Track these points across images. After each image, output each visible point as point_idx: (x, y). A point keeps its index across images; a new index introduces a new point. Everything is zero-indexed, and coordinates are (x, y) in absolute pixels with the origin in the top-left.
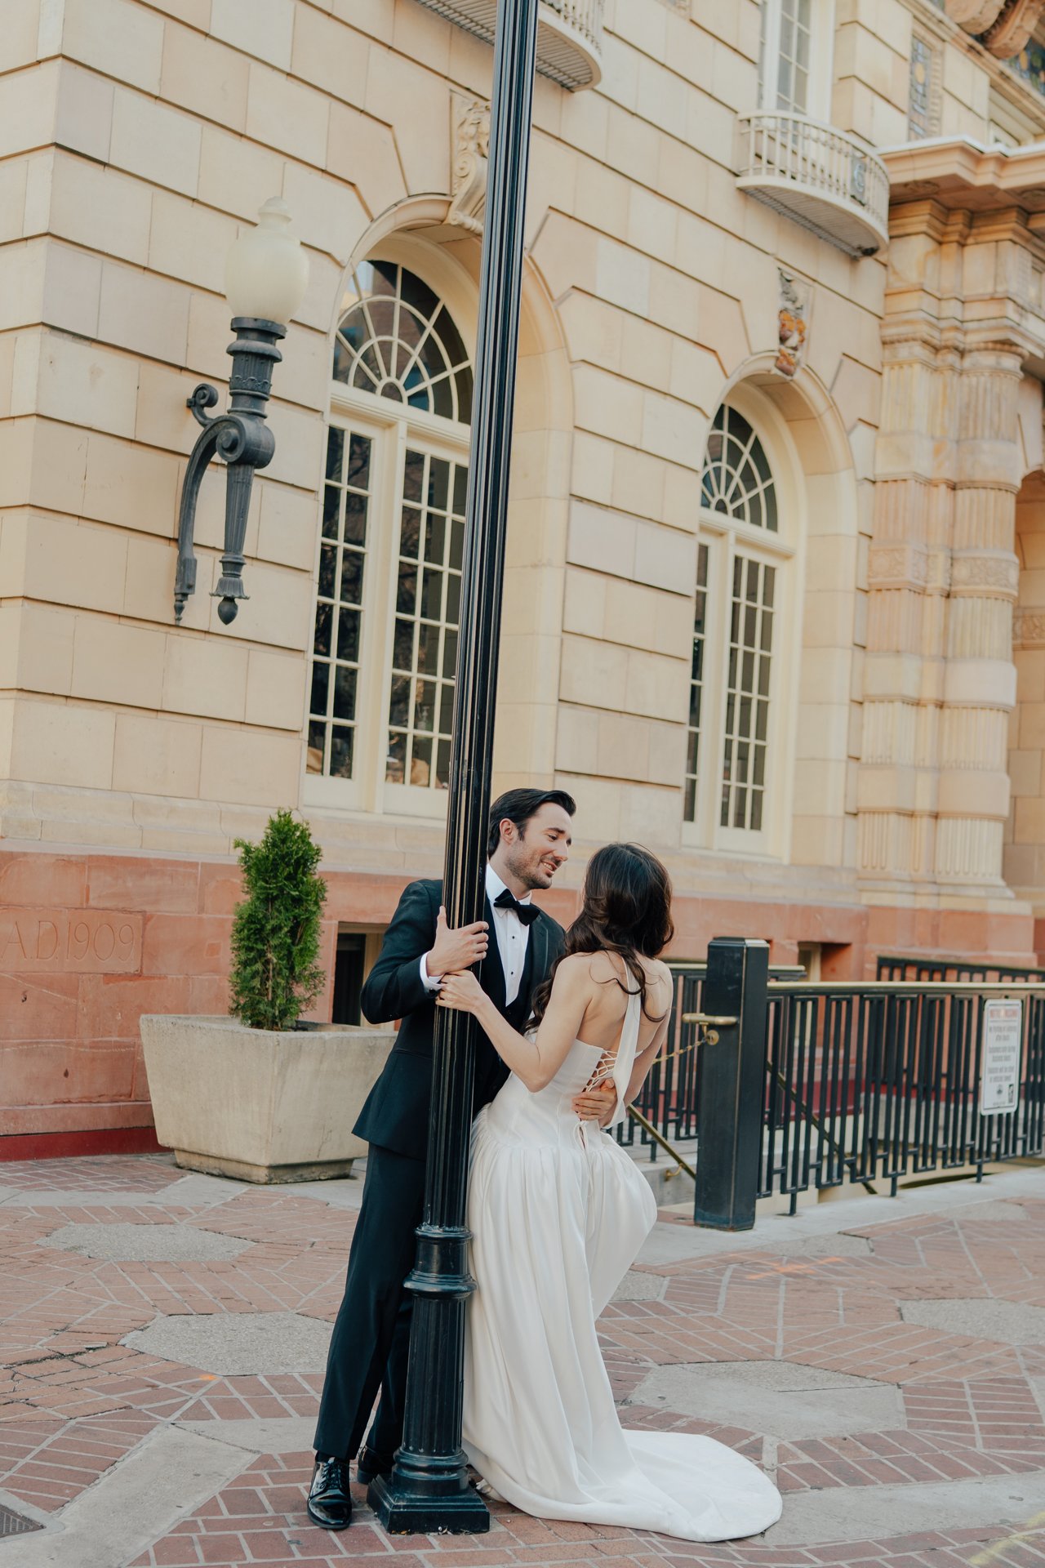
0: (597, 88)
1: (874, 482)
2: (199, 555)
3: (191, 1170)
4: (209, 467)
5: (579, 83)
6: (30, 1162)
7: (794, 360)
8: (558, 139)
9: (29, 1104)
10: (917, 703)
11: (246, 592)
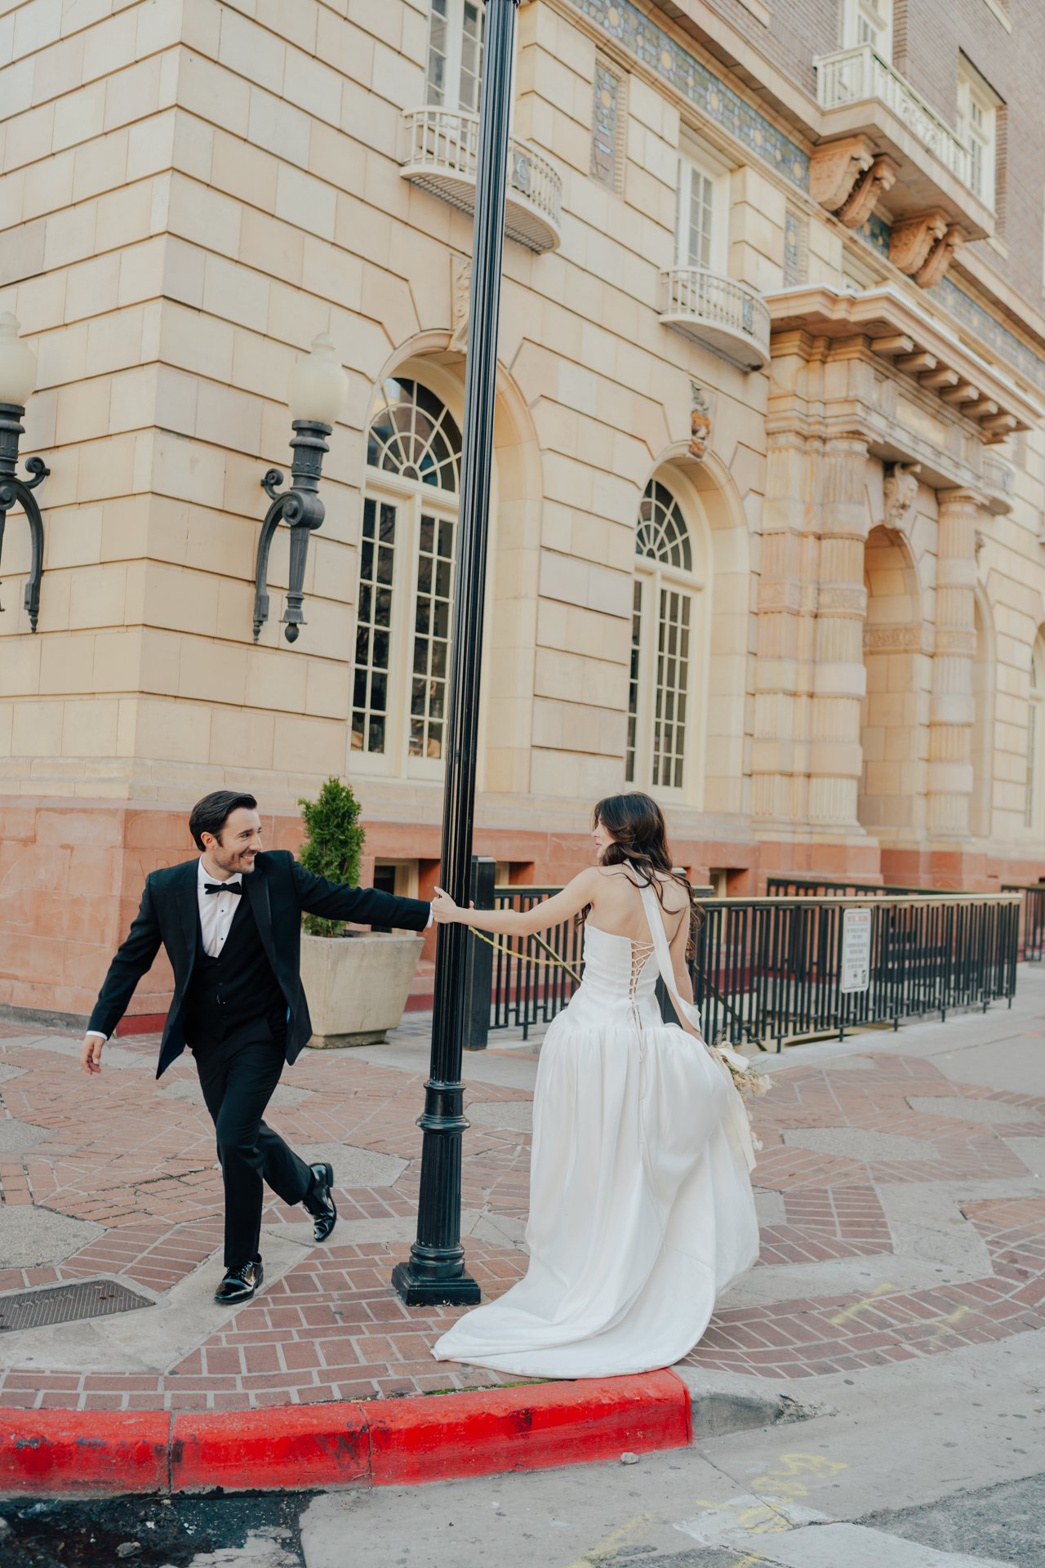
0: (558, 251)
1: (761, 535)
2: (270, 592)
4: (278, 528)
5: (544, 248)
6: (152, 1035)
7: (702, 447)
8: (530, 289)
10: (794, 694)
11: (305, 620)
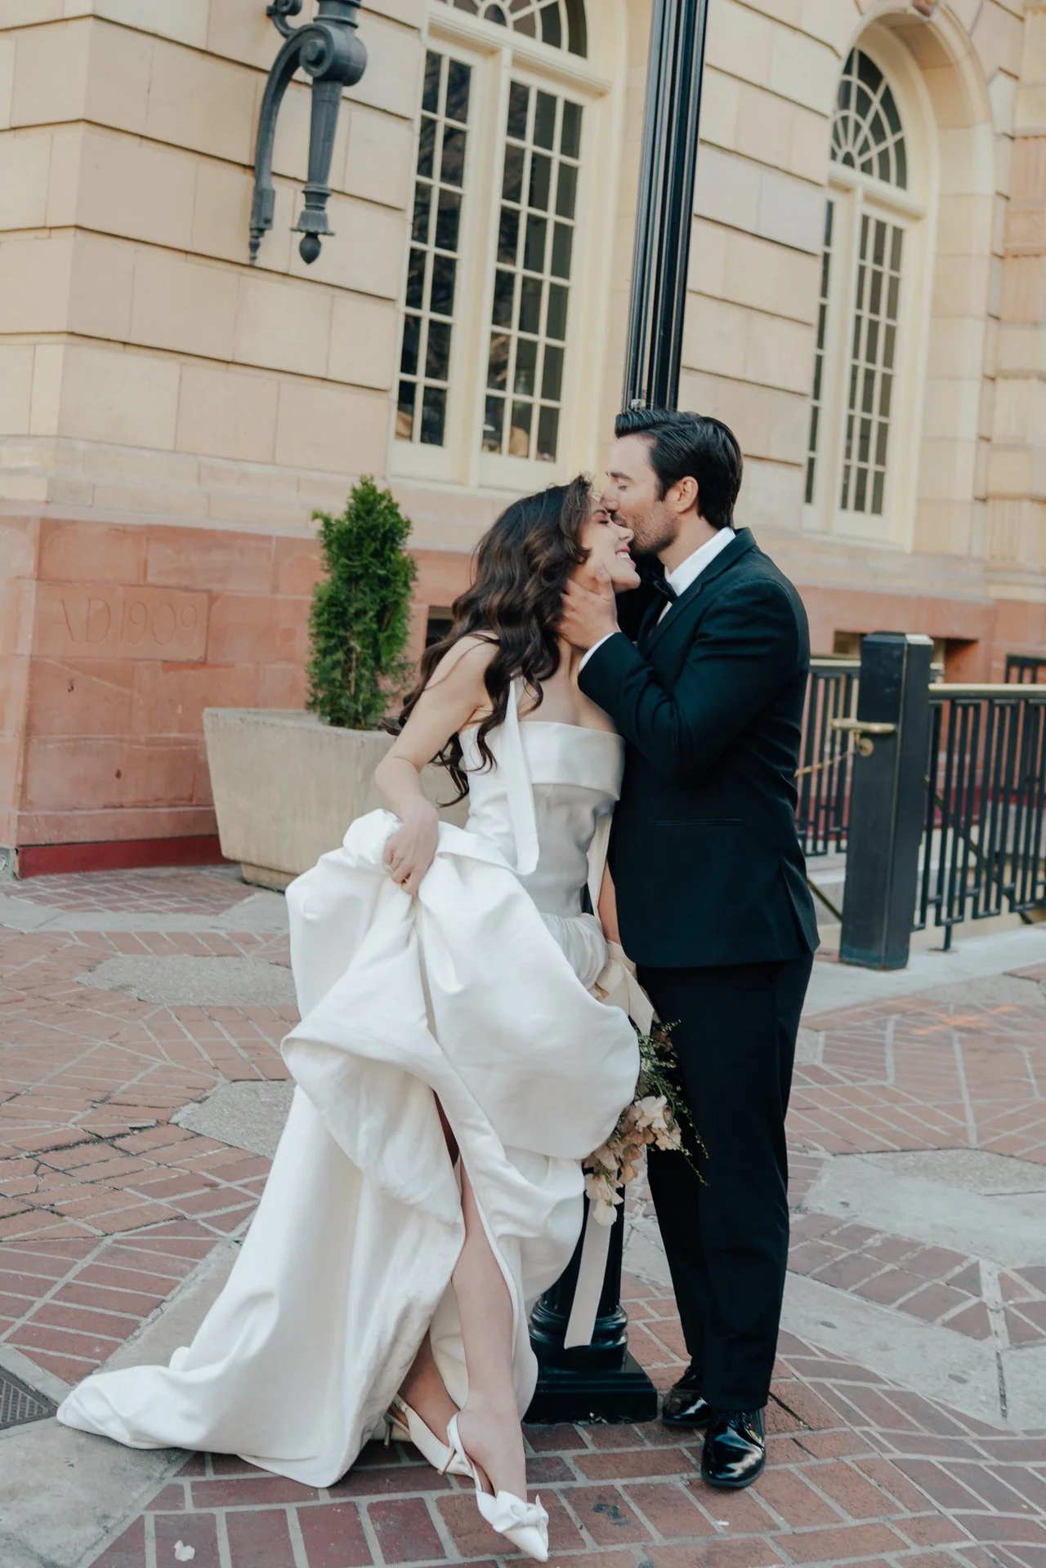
1: (1012, 138)
2: (277, 185)
3: (260, 886)
4: (291, 85)
6: (75, 875)
9: (76, 808)
11: (332, 227)
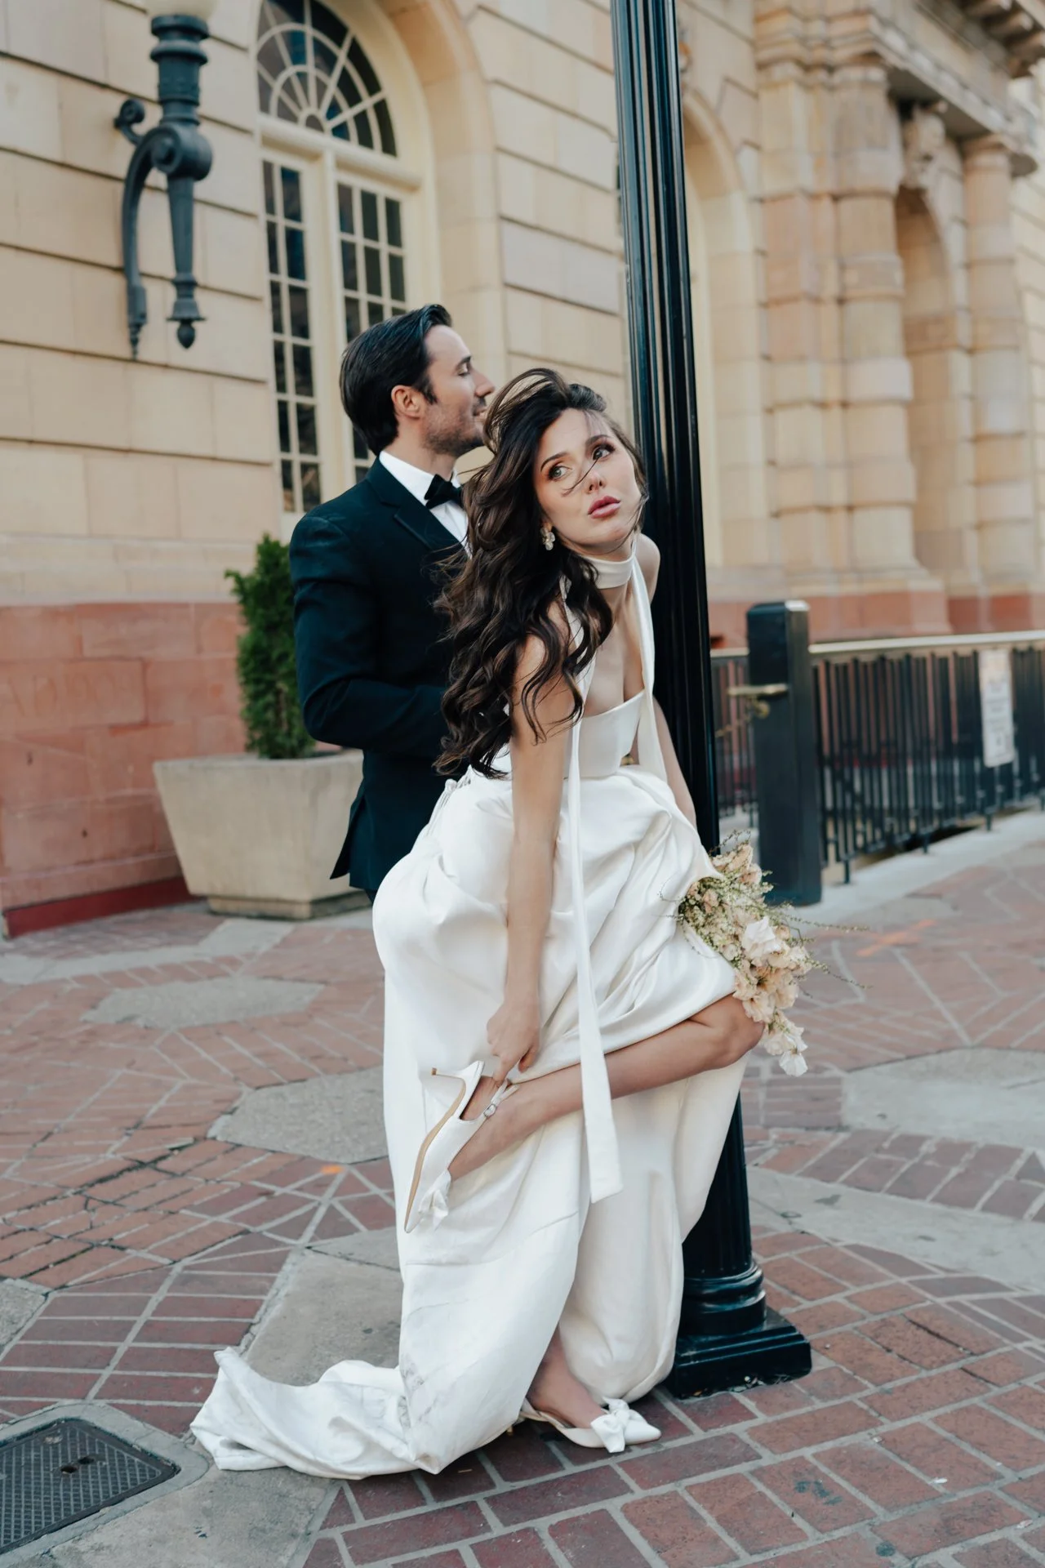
1: (763, 201)
2: (146, 284)
3: (228, 915)
6: (60, 929)
9: (51, 869)
10: (823, 405)
